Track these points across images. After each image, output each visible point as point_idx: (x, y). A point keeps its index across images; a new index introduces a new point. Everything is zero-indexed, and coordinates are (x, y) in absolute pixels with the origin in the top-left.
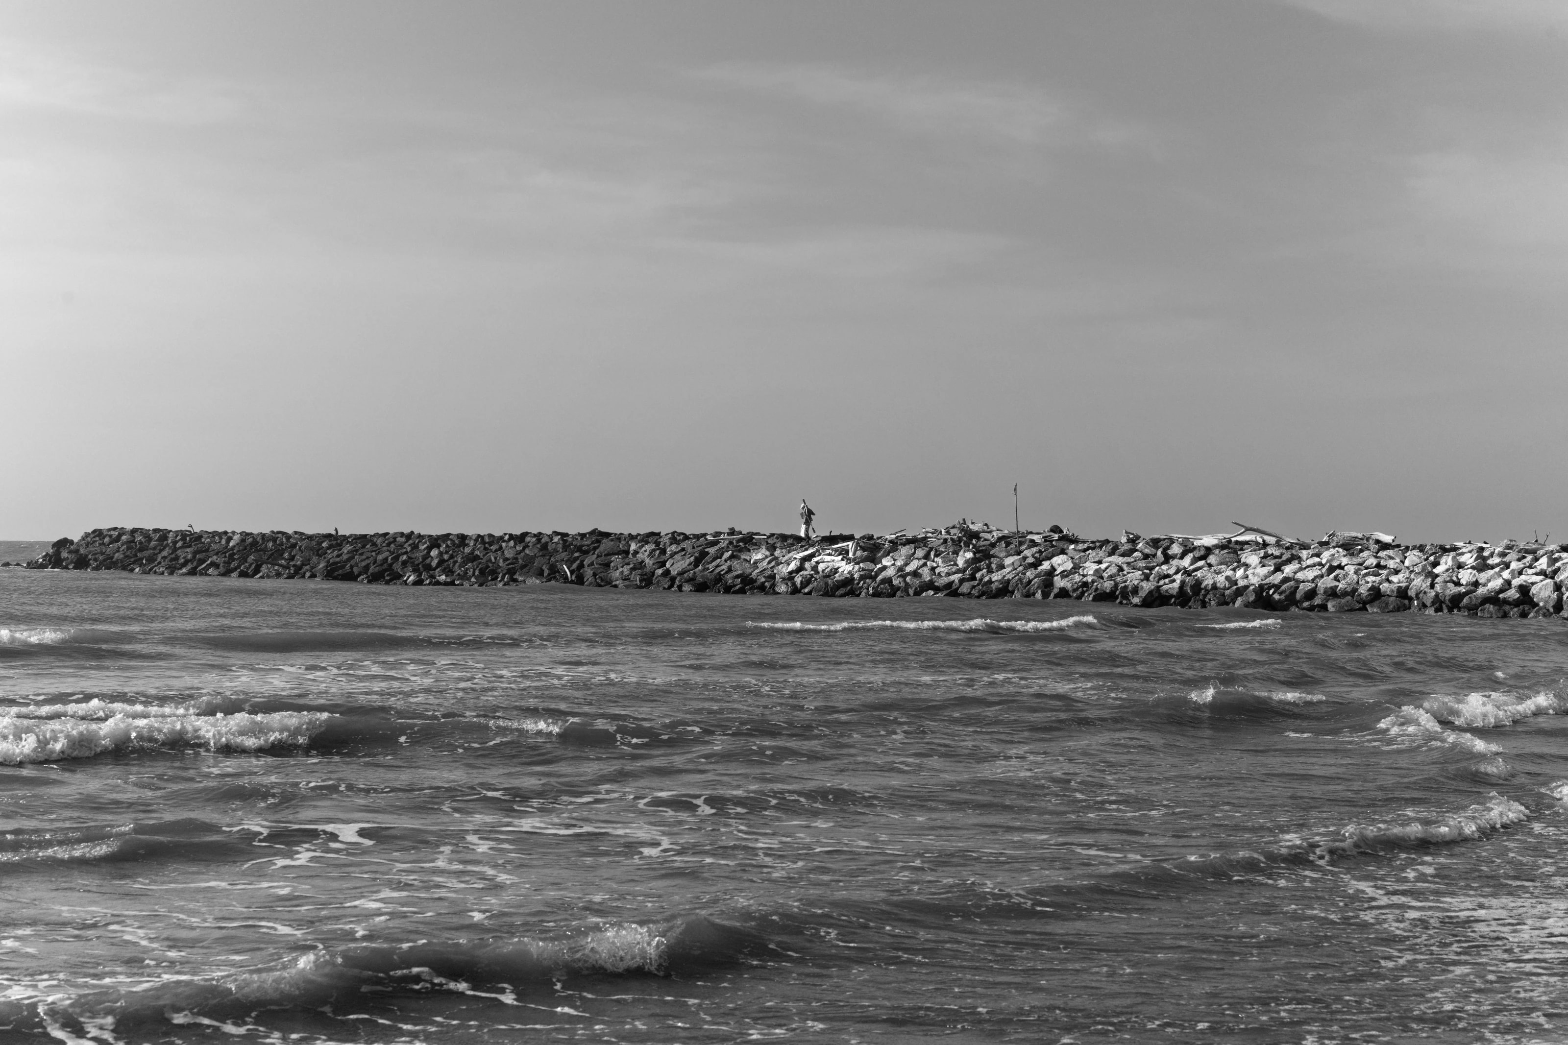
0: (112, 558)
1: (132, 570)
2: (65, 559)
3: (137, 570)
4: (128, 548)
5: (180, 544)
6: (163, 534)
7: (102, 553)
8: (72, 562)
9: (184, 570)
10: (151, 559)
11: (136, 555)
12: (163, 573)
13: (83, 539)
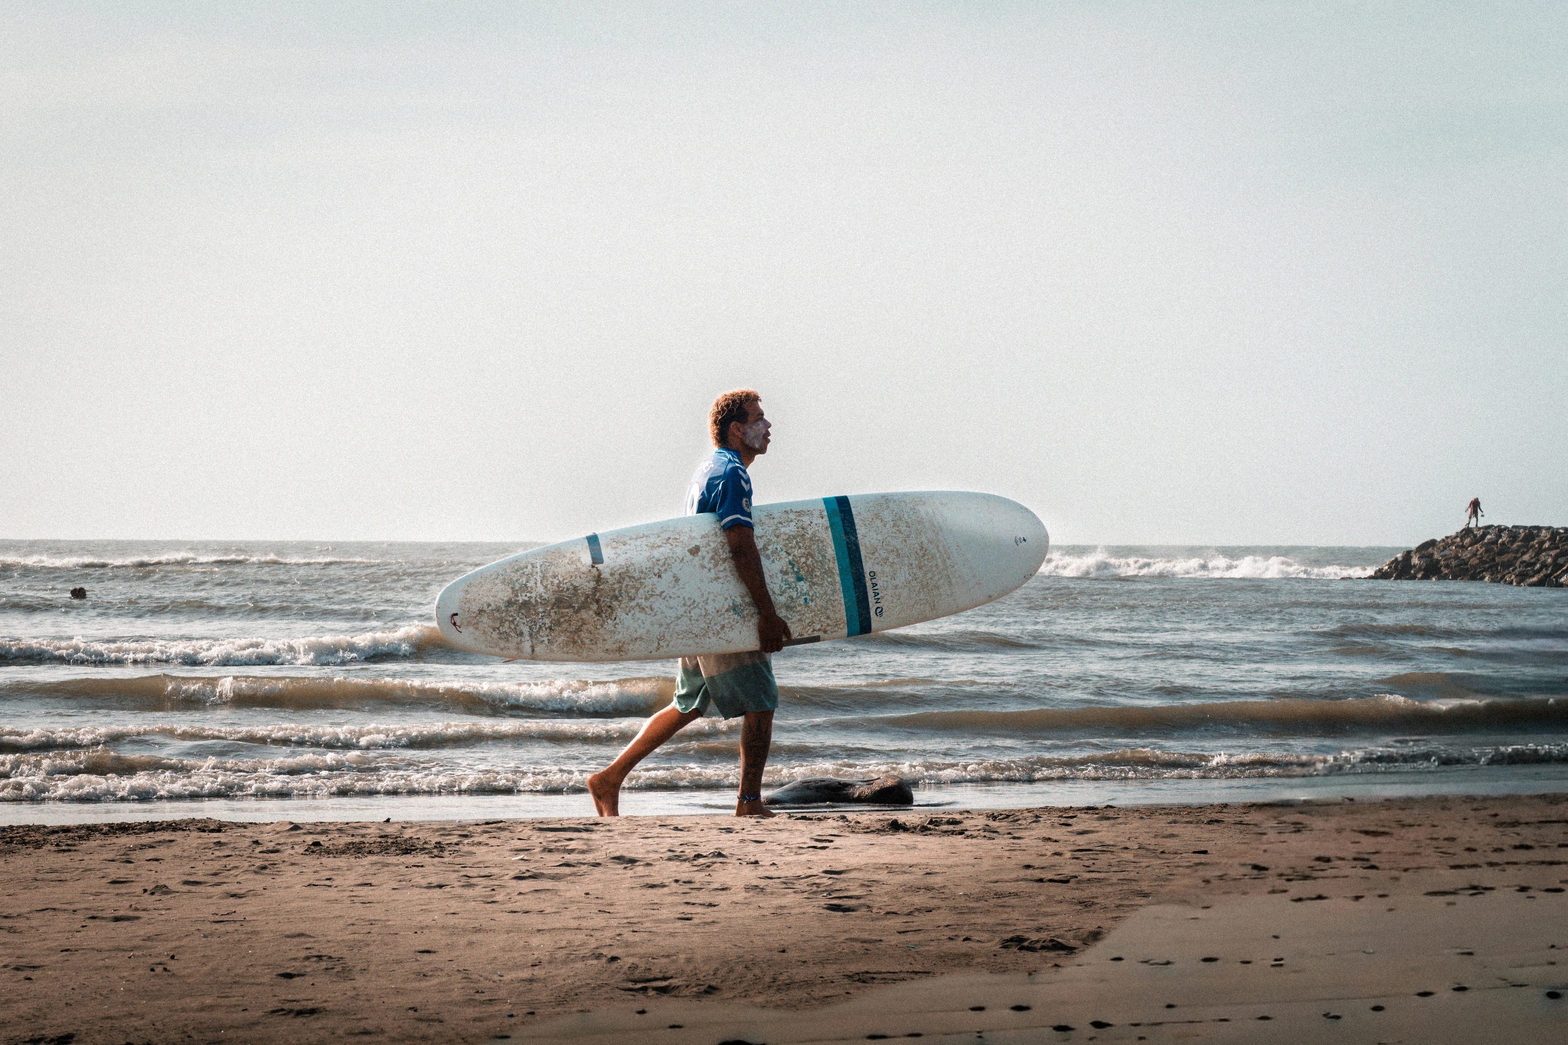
0: (1466, 564)
1: (1482, 578)
2: (1415, 566)
3: (1486, 579)
4: (1487, 551)
5: (1547, 545)
6: (1532, 532)
7: (1457, 557)
8: (1420, 569)
9: (1535, 579)
10: (1507, 565)
11: (1494, 560)
12: (1511, 583)
13: (1443, 540)
